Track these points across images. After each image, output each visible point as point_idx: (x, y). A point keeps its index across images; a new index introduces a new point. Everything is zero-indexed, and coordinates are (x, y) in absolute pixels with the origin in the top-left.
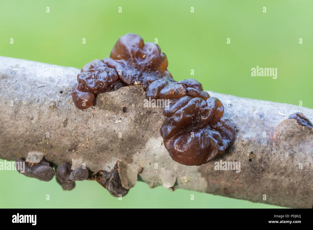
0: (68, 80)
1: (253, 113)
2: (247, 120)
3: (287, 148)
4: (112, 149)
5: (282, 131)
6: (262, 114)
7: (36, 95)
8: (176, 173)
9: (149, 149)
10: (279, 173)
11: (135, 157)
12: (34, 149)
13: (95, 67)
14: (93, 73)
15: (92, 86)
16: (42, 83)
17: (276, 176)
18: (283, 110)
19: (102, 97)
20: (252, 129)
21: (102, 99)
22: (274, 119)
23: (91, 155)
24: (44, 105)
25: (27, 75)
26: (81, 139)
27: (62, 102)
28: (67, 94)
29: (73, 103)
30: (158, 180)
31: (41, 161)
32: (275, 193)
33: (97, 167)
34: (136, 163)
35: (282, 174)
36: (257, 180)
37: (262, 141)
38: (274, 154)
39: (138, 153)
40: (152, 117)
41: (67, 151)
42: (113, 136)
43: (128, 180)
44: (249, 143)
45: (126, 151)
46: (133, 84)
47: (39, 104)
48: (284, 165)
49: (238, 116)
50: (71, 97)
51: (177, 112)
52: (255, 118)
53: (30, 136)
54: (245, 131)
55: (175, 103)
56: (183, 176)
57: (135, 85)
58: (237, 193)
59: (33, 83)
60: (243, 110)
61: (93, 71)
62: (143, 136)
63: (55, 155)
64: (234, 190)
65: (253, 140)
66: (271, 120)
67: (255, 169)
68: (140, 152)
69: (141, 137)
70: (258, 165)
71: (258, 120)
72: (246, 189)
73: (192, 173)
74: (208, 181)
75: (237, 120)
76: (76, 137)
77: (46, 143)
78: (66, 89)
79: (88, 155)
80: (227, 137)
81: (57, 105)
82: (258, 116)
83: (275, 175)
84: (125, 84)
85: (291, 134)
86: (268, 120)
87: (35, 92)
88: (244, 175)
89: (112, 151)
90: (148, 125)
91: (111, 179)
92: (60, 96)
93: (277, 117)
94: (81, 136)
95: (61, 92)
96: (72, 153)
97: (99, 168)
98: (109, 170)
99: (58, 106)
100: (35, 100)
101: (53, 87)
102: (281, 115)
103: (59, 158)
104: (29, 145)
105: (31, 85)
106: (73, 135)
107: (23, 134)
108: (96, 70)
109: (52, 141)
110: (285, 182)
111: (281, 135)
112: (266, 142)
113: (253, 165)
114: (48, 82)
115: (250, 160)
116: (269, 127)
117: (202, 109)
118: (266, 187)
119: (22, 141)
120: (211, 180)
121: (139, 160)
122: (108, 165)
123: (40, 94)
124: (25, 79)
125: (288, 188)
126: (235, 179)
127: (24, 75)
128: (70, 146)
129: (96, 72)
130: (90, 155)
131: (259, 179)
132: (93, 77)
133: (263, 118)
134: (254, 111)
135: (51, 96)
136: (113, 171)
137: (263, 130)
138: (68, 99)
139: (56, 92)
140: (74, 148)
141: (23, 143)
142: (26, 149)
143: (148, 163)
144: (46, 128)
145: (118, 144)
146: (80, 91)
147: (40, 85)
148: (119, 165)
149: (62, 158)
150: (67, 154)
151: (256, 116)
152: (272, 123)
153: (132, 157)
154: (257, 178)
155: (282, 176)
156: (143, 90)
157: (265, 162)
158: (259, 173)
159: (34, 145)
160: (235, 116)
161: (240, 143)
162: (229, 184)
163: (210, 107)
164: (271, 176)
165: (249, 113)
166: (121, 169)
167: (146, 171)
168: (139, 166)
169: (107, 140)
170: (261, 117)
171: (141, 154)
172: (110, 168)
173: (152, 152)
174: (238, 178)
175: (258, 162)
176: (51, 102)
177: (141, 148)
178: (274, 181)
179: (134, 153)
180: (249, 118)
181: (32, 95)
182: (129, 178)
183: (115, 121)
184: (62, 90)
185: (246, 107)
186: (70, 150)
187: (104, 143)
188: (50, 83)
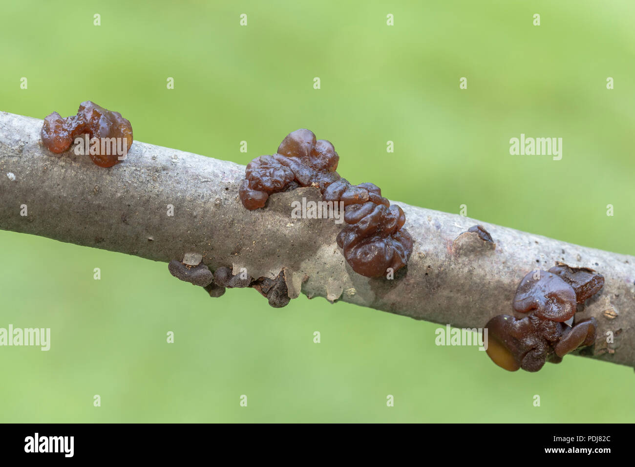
0: (233, 176)
1: (429, 223)
2: (423, 231)
3: (466, 263)
4: (279, 255)
5: (462, 245)
6: (438, 225)
7: (200, 191)
8: (345, 284)
9: (320, 256)
10: (455, 290)
11: (303, 265)
12: (192, 251)
13: (269, 164)
14: (268, 171)
15: (268, 184)
16: (205, 178)
17: (452, 293)
18: (459, 222)
19: (275, 198)
20: (428, 240)
21: (274, 200)
22: (451, 231)
23: (255, 260)
24: (209, 202)
25: (188, 168)
26: (247, 242)
27: (228, 200)
28: (233, 191)
29: (241, 202)
30: (321, 291)
31: (200, 263)
32: (447, 311)
33: (259, 273)
34: (302, 271)
35: (458, 291)
36: (431, 296)
37: (440, 254)
38: (452, 269)
39: (307, 260)
40: (326, 222)
41: (229, 254)
42: (283, 241)
43: (294, 289)
44: (427, 256)
45: (294, 258)
46: (309, 185)
47: (203, 201)
48: (462, 282)
49: (414, 225)
50: (238, 194)
51: (363, 219)
52: (431, 229)
53: (191, 236)
54: (422, 242)
55: (359, 209)
56: (350, 288)
57: (312, 186)
58: (404, 308)
59: (196, 177)
60: (418, 219)
61: (268, 168)
62: (315, 242)
63: (214, 258)
64: (402, 306)
65: (431, 253)
66: (448, 232)
67: (431, 284)
68: (309, 260)
69: (313, 243)
70: (434, 280)
71: (434, 231)
72: (416, 305)
73: (361, 285)
74: (376, 294)
75: (413, 230)
76: (241, 239)
77: (207, 244)
78: (232, 186)
79: (251, 260)
80: (407, 249)
81: (223, 204)
82: (435, 227)
83: (451, 291)
84: (300, 185)
85: (471, 248)
86: (445, 232)
87: (199, 187)
88: (417, 290)
89: (279, 256)
90: (321, 230)
91: (275, 287)
92: (226, 194)
93: (454, 229)
94: (247, 239)
95: (227, 189)
96: (234, 257)
97: (261, 275)
98: (273, 278)
99: (225, 204)
100: (199, 196)
101: (217, 183)
102: (458, 228)
103: (218, 261)
104: (187, 245)
105: (193, 179)
106: (238, 237)
107: (183, 233)
108: (271, 168)
109: (215, 242)
110: (460, 300)
111: (460, 249)
112: (444, 255)
113: (429, 280)
114: (211, 177)
115: (427, 274)
116: (447, 240)
117: (388, 217)
118: (439, 304)
119: (181, 240)
120: (380, 293)
121: (307, 268)
122: (272, 272)
123: (204, 189)
124: (187, 172)
125: (463, 306)
126: (408, 294)
127: (185, 168)
128: (233, 249)
129: (272, 170)
130: (253, 259)
131: (433, 294)
132: (268, 174)
133: (439, 230)
134: (430, 221)
135: (216, 192)
136: (277, 279)
137: (441, 242)
138: (234, 198)
139: (222, 189)
140: (238, 250)
141: (182, 242)
142: (183, 250)
143: (316, 272)
144: (210, 228)
145: (287, 249)
146: (251, 189)
147: (204, 180)
148: (286, 273)
149: (221, 261)
150: (228, 257)
151: (432, 226)
152: (449, 235)
153: (300, 264)
154: (431, 294)
155: (457, 293)
156: (320, 192)
157: (441, 278)
158: (434, 289)
159: (194, 246)
160: (411, 226)
161: (417, 255)
162: (399, 299)
163: (395, 215)
164: (446, 293)
165: (424, 223)
166: (287, 277)
167: (311, 281)
168: (305, 275)
169: (275, 244)
170: (438, 229)
171: (310, 262)
172: (274, 275)
173: (324, 261)
174: (410, 292)
175: (434, 277)
176: (216, 199)
177: (311, 256)
178: (449, 298)
179: (303, 260)
180: (425, 228)
181: (196, 191)
182: (295, 287)
183: (286, 224)
184: (228, 187)
185: (421, 216)
186: (233, 253)
187: (271, 248)
188: (213, 178)
